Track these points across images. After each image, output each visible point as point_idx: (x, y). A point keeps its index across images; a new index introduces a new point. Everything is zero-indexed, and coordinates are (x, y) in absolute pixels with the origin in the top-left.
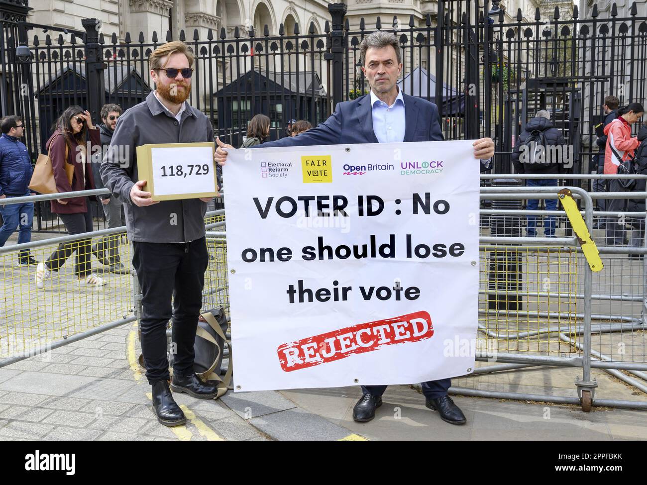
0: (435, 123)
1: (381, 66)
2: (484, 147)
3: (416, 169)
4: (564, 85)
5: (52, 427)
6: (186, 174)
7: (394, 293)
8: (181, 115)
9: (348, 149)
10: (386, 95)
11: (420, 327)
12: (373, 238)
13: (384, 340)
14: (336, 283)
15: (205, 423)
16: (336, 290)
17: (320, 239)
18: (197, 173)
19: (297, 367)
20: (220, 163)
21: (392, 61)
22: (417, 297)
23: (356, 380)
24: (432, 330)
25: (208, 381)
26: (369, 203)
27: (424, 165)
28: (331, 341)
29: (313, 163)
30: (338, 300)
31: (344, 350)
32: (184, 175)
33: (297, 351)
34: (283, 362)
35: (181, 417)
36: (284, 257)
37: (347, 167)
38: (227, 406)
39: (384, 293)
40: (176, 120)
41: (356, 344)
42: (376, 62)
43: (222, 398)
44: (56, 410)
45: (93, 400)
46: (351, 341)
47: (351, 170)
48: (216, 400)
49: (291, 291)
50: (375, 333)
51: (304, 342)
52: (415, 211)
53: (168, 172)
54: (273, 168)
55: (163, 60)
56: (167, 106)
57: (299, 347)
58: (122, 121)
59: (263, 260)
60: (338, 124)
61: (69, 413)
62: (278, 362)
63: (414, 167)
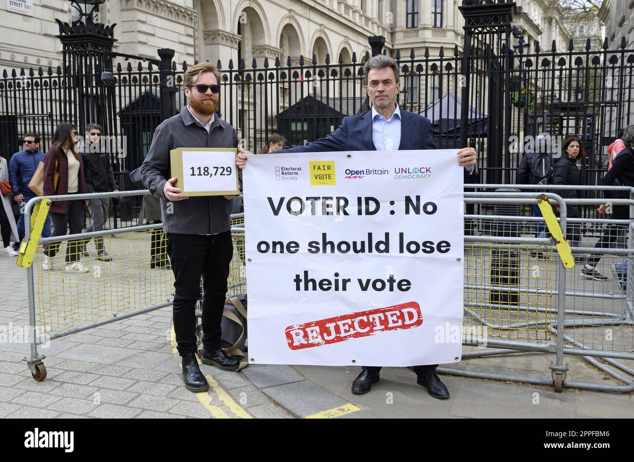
0: (427, 135)
1: (381, 84)
2: (468, 156)
3: (407, 174)
4: (577, 109)
5: (96, 389)
6: (211, 175)
7: (388, 285)
8: (210, 125)
9: (349, 156)
10: (385, 110)
11: (411, 316)
12: (370, 235)
13: (379, 326)
14: (337, 275)
15: (225, 391)
16: (337, 281)
17: (324, 235)
18: (221, 174)
19: (302, 346)
20: (240, 167)
21: (390, 80)
22: (408, 289)
23: (354, 361)
24: (421, 319)
25: (232, 356)
26: (367, 204)
27: (414, 171)
28: (331, 326)
29: (319, 167)
30: (338, 290)
31: (343, 334)
32: (210, 175)
33: (302, 333)
34: (290, 341)
35: (204, 384)
36: (293, 249)
37: (348, 172)
38: (247, 378)
39: (379, 285)
40: (206, 130)
41: (354, 329)
42: (377, 81)
43: (243, 371)
44: (102, 375)
45: (134, 369)
46: (350, 326)
47: (352, 174)
48: (237, 372)
49: (297, 280)
50: (371, 320)
51: (308, 325)
52: (407, 212)
53: (197, 172)
54: (285, 171)
55: (195, 78)
56: (197, 118)
57: (303, 330)
58: (159, 130)
59: (274, 252)
60: (343, 135)
61: (112, 378)
62: (285, 341)
63: (406, 172)
